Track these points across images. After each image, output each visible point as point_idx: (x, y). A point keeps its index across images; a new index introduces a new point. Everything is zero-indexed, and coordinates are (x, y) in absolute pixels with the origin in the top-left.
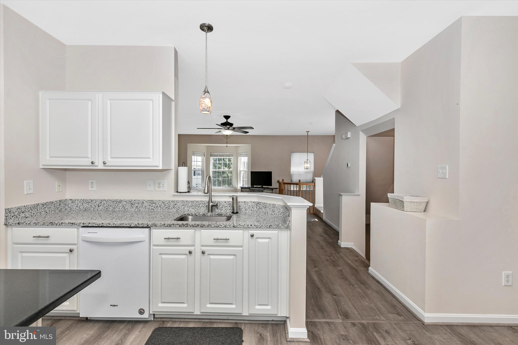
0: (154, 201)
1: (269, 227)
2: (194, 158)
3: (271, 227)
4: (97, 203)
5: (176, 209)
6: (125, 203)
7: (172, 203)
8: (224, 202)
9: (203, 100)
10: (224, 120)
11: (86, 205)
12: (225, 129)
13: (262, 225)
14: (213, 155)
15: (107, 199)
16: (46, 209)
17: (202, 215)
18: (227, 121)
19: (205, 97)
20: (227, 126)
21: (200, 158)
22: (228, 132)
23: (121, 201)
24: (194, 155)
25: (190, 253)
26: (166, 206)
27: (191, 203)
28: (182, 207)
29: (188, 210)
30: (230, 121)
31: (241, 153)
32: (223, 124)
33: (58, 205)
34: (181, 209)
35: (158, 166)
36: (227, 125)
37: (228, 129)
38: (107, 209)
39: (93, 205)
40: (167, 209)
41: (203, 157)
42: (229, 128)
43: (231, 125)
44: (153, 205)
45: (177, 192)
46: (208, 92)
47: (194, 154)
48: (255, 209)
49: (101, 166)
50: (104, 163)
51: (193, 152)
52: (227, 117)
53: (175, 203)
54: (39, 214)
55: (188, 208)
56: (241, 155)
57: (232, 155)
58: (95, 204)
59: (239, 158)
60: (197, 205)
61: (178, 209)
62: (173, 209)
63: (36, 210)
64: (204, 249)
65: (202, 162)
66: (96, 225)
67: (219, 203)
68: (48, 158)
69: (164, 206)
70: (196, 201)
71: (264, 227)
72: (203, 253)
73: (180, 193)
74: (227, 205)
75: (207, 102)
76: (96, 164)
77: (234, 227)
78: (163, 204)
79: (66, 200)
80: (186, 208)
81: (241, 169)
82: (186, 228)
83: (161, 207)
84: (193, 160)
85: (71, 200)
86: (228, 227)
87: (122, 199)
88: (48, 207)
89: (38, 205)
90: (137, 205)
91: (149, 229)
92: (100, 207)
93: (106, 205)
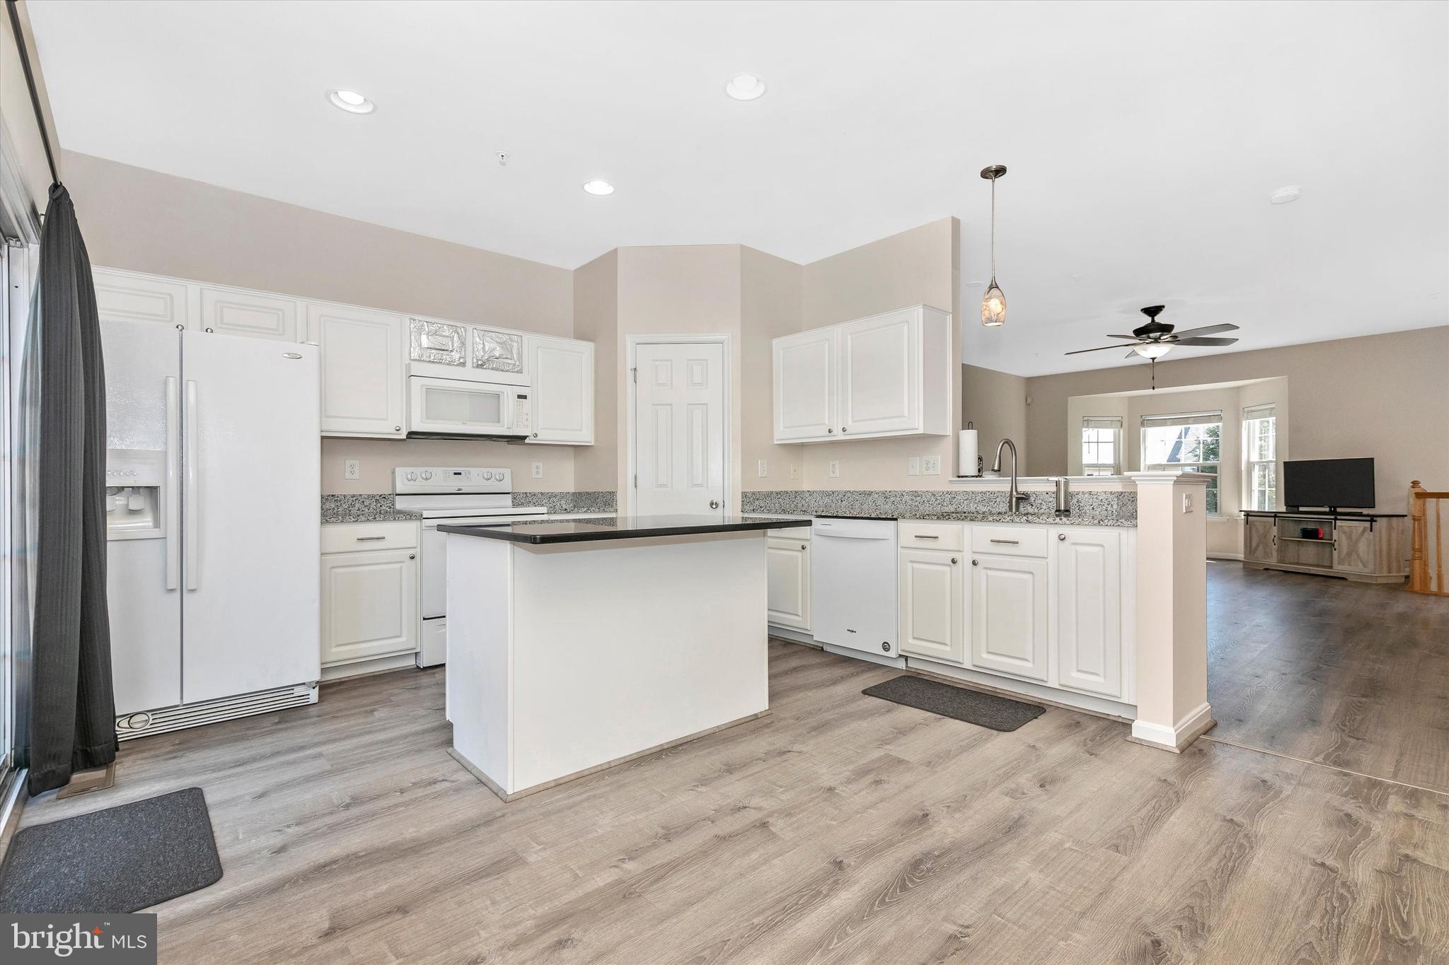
0: (920, 493)
2: (1089, 434)
3: (1101, 523)
4: (840, 496)
5: (954, 505)
6: (876, 496)
7: (947, 495)
8: (1044, 493)
9: (985, 303)
10: (1146, 320)
11: (826, 500)
12: (1147, 343)
13: (1083, 520)
14: (1150, 422)
15: (852, 490)
16: (780, 500)
18: (1153, 321)
19: (990, 298)
20: (1151, 335)
21: (1107, 434)
22: (1160, 351)
23: (870, 493)
24: (1088, 427)
25: (954, 561)
26: (938, 502)
28: (965, 502)
30: (1160, 319)
31: (1250, 409)
32: (1139, 332)
33: (794, 496)
34: (963, 506)
35: (917, 427)
36: (1153, 330)
37: (1156, 341)
39: (834, 501)
40: (940, 505)
41: (1117, 430)
42: (1159, 338)
43: (1167, 328)
44: (918, 498)
45: (959, 477)
46: (997, 287)
47: (1087, 422)
48: (1115, 507)
49: (840, 436)
50: (844, 430)
51: (1085, 418)
52: (1152, 311)
53: (953, 495)
54: (772, 505)
55: (976, 505)
56: (1251, 414)
57: (1219, 418)
58: (837, 498)
59: (1245, 423)
60: (992, 499)
62: (950, 506)
64: (977, 557)
65: (1116, 443)
66: (830, 515)
67: (1035, 496)
68: (782, 429)
69: (934, 500)
70: (990, 490)
71: (1087, 523)
72: (974, 563)
73: (963, 477)
74: (1052, 499)
75: (995, 305)
76: (835, 432)
77: (1027, 521)
78: (932, 497)
79: (803, 491)
80: (971, 505)
81: (1255, 457)
82: (947, 522)
83: (931, 503)
84: (1085, 439)
85: (808, 491)
86: (1017, 521)
87: (872, 490)
88: (783, 497)
89: (772, 493)
90: (893, 499)
91: (896, 522)
92: (844, 502)
93: (851, 499)
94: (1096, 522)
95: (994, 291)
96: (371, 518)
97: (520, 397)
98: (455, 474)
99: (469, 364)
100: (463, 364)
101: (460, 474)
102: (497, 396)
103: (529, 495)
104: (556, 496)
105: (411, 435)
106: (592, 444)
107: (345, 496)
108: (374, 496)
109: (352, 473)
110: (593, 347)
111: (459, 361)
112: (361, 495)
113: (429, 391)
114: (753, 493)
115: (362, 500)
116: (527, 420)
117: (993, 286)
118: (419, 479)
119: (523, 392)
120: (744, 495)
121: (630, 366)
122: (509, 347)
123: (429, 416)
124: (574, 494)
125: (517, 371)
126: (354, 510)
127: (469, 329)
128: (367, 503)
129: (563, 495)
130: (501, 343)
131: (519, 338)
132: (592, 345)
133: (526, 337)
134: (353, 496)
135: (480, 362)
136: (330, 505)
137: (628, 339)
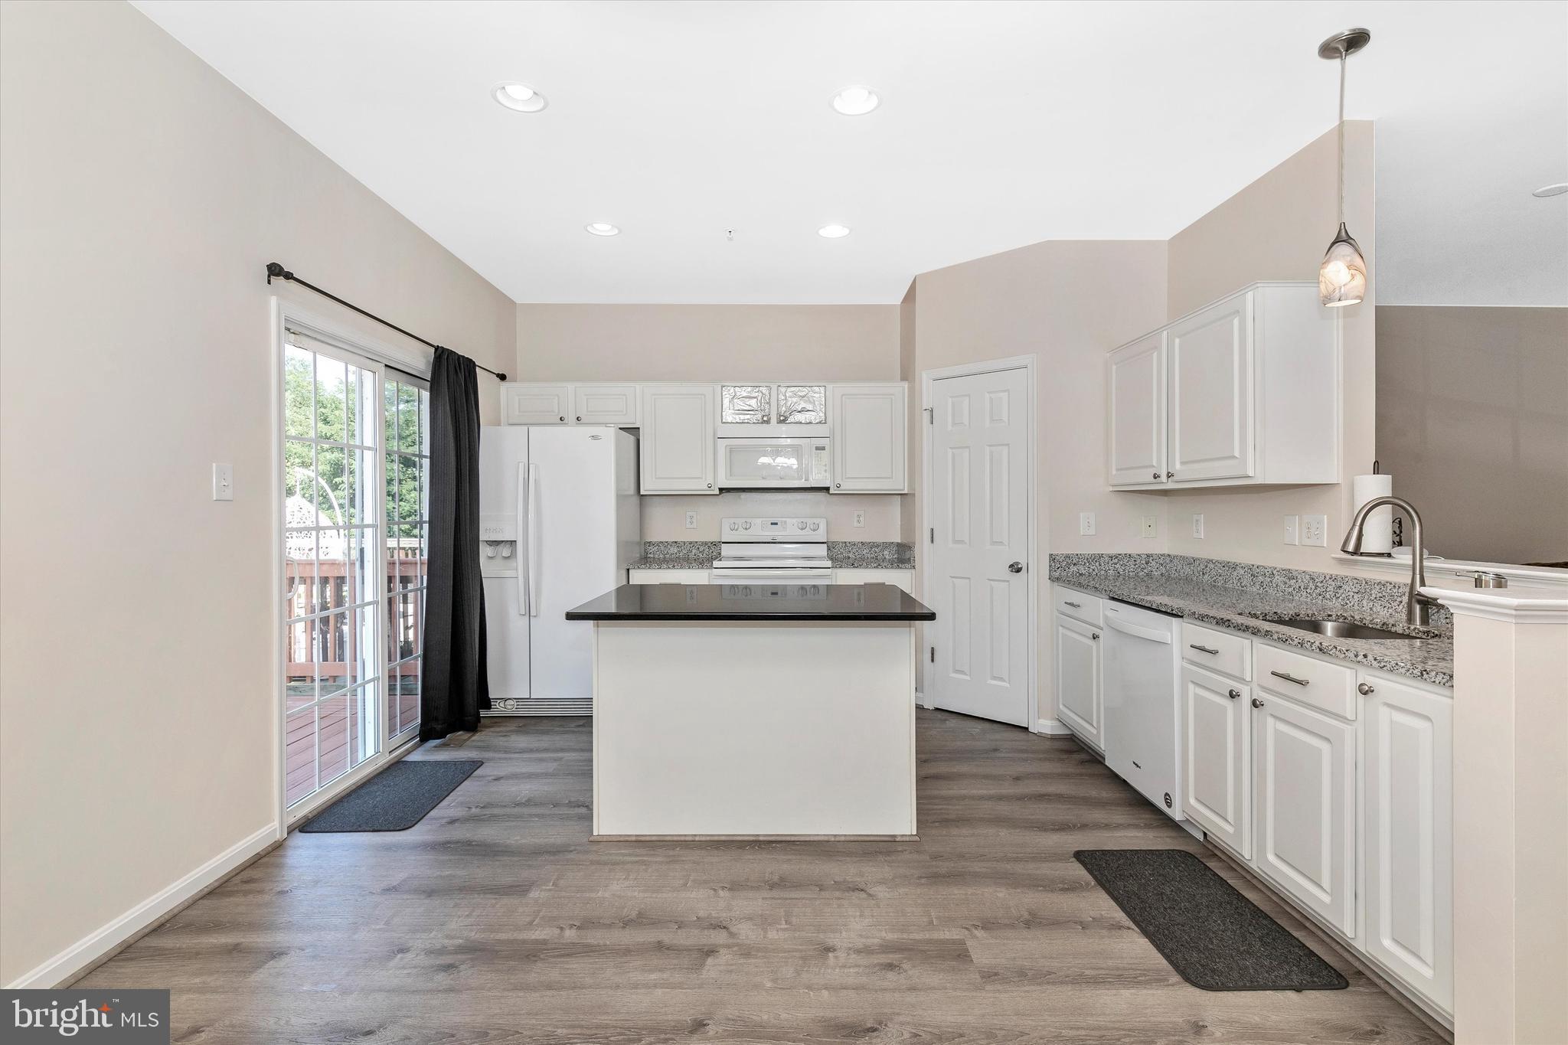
0: (1294, 574)
1: (1419, 674)
3: (1425, 676)
4: (1202, 567)
5: (1340, 600)
6: (1242, 572)
7: (1330, 582)
11: (1188, 570)
13: (1397, 664)
15: (1215, 558)
16: (1117, 566)
17: (1378, 627)
23: (1234, 567)
26: (1317, 591)
27: (1378, 588)
28: (1356, 596)
29: (1371, 609)
33: (1144, 562)
34: (1352, 604)
35: (1250, 474)
38: (1214, 581)
39: (1196, 573)
40: (1320, 597)
44: (1292, 582)
50: (1170, 476)
53: (1339, 583)
54: (1103, 572)
55: (1371, 604)
60: (1396, 597)
61: (1347, 604)
62: (1334, 601)
63: (1097, 564)
69: (1313, 587)
70: (1391, 584)
71: (1403, 671)
72: (1255, 704)
73: (1364, 554)
76: (1161, 478)
77: (1321, 650)
78: (1311, 584)
79: (1163, 555)
80: (1364, 602)
83: (1309, 591)
86: (1307, 647)
87: (1238, 561)
88: (1121, 563)
89: (1101, 556)
91: (1179, 620)
92: (1206, 576)
93: (1213, 572)
94: (1417, 672)
95: (1343, 249)
96: (670, 566)
97: (817, 448)
98: (772, 524)
99: (774, 420)
100: (768, 422)
101: (776, 524)
103: (848, 545)
104: (878, 546)
105: (721, 490)
106: (906, 492)
107: (684, 543)
108: (706, 543)
109: (691, 523)
111: (763, 419)
112: (696, 542)
113: (731, 450)
114: (1067, 557)
115: (697, 547)
116: (826, 470)
117: (1343, 238)
118: (740, 529)
119: (821, 443)
120: (1053, 558)
121: (926, 404)
122: (811, 399)
123: (731, 473)
124: (898, 545)
125: (820, 422)
126: (692, 555)
127: (774, 387)
128: (701, 549)
129: (886, 545)
130: (804, 397)
131: (822, 389)
132: (906, 385)
133: (830, 387)
134: (691, 543)
135: (782, 418)
136: (674, 550)
137: (924, 376)
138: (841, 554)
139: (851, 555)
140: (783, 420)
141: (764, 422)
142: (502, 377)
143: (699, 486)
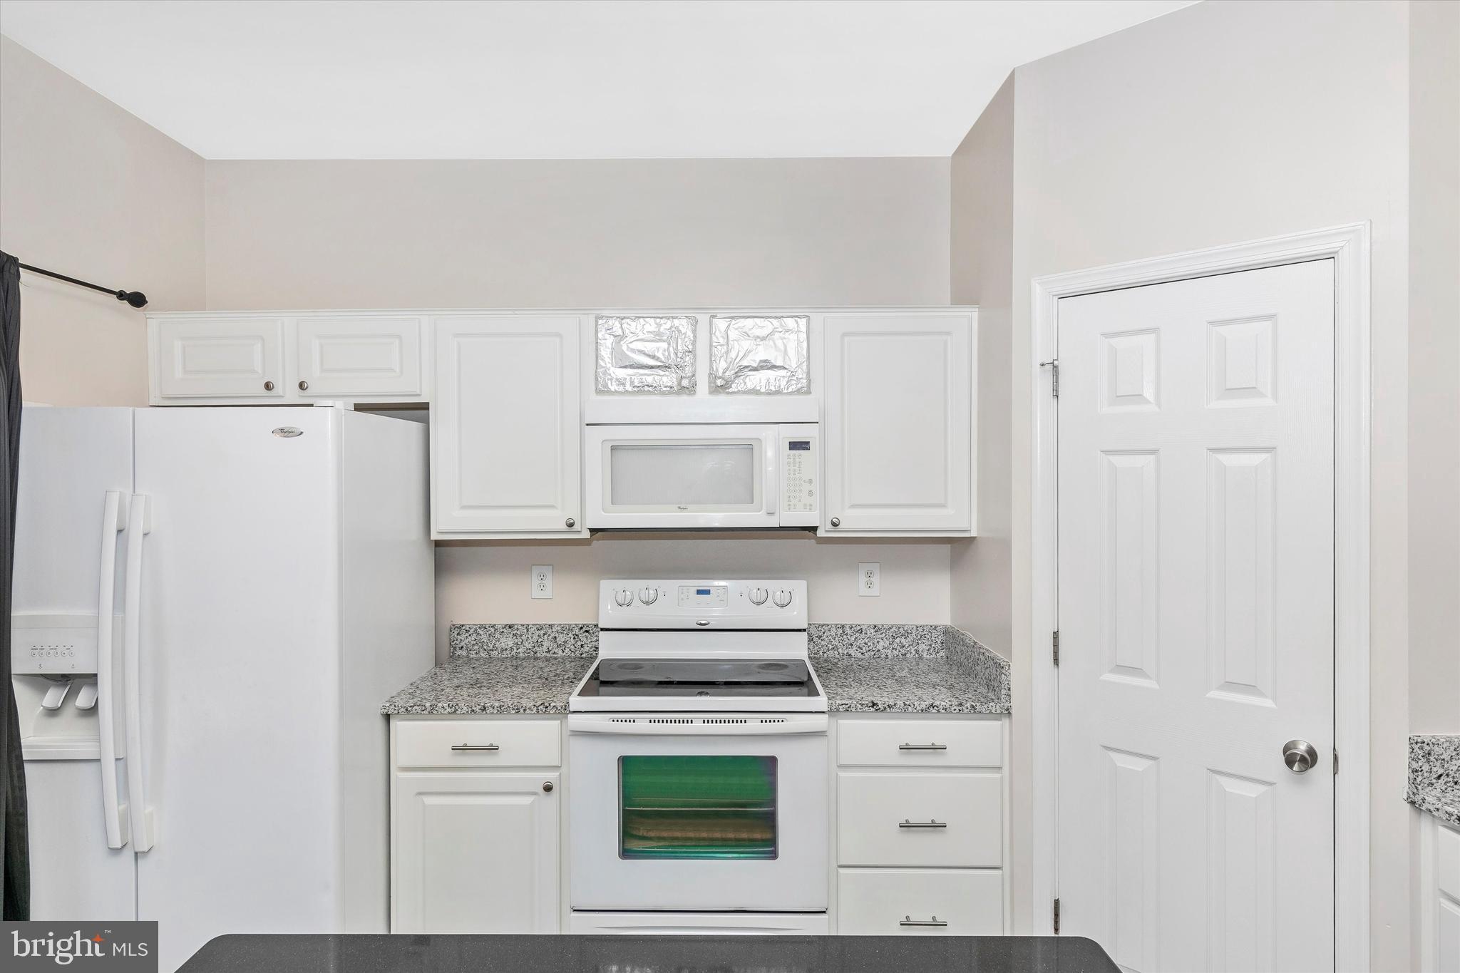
96: (477, 709)
97: (795, 446)
98: (699, 592)
99: (703, 386)
100: (690, 390)
101: (707, 592)
102: (749, 448)
103: (848, 631)
104: (906, 634)
105: (593, 531)
106: (973, 534)
107: (527, 628)
108: (571, 628)
109: (542, 589)
110: (975, 315)
111: (679, 384)
112: (551, 626)
113: (617, 450)
115: (553, 635)
116: (810, 493)
118: (636, 602)
119: (799, 434)
121: (1041, 354)
122: (779, 344)
123: (616, 497)
124: (946, 631)
125: (798, 392)
126: (541, 653)
127: (703, 318)
128: (561, 639)
129: (923, 632)
130: (763, 339)
131: (803, 322)
132: (972, 315)
133: (817, 318)
134: (540, 628)
135: (719, 382)
136: (507, 642)
137: (1037, 290)
138: (835, 648)
139: (852, 651)
140: (721, 387)
141: (682, 390)
142: (137, 300)
143: (549, 522)
